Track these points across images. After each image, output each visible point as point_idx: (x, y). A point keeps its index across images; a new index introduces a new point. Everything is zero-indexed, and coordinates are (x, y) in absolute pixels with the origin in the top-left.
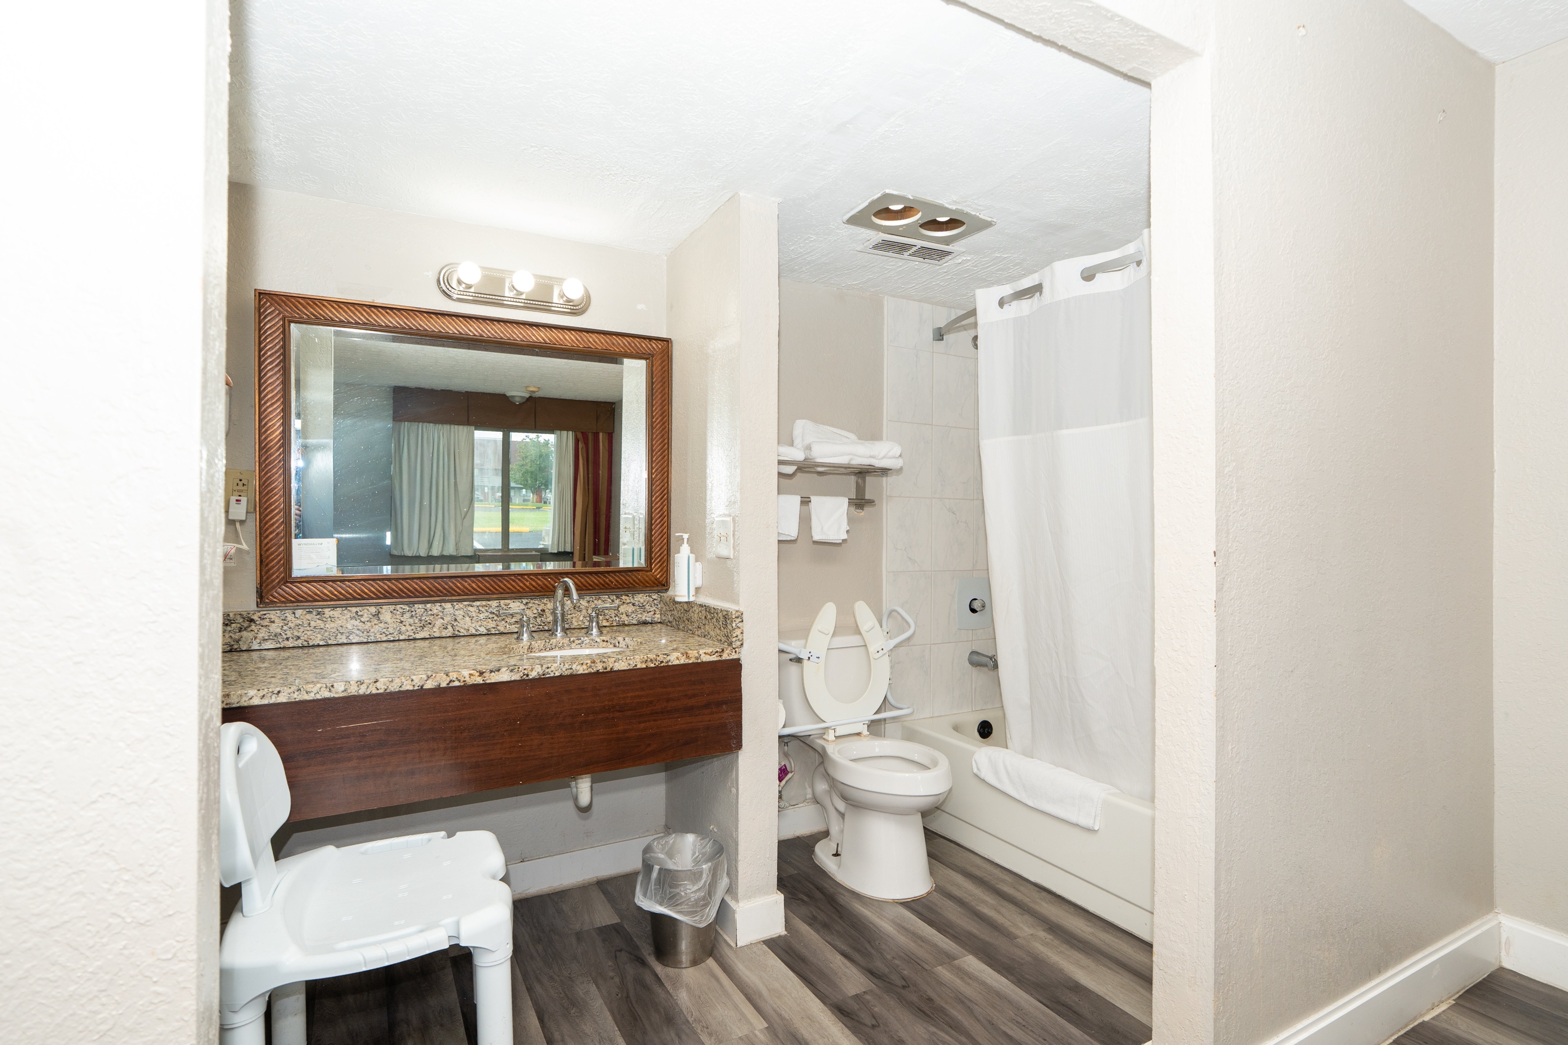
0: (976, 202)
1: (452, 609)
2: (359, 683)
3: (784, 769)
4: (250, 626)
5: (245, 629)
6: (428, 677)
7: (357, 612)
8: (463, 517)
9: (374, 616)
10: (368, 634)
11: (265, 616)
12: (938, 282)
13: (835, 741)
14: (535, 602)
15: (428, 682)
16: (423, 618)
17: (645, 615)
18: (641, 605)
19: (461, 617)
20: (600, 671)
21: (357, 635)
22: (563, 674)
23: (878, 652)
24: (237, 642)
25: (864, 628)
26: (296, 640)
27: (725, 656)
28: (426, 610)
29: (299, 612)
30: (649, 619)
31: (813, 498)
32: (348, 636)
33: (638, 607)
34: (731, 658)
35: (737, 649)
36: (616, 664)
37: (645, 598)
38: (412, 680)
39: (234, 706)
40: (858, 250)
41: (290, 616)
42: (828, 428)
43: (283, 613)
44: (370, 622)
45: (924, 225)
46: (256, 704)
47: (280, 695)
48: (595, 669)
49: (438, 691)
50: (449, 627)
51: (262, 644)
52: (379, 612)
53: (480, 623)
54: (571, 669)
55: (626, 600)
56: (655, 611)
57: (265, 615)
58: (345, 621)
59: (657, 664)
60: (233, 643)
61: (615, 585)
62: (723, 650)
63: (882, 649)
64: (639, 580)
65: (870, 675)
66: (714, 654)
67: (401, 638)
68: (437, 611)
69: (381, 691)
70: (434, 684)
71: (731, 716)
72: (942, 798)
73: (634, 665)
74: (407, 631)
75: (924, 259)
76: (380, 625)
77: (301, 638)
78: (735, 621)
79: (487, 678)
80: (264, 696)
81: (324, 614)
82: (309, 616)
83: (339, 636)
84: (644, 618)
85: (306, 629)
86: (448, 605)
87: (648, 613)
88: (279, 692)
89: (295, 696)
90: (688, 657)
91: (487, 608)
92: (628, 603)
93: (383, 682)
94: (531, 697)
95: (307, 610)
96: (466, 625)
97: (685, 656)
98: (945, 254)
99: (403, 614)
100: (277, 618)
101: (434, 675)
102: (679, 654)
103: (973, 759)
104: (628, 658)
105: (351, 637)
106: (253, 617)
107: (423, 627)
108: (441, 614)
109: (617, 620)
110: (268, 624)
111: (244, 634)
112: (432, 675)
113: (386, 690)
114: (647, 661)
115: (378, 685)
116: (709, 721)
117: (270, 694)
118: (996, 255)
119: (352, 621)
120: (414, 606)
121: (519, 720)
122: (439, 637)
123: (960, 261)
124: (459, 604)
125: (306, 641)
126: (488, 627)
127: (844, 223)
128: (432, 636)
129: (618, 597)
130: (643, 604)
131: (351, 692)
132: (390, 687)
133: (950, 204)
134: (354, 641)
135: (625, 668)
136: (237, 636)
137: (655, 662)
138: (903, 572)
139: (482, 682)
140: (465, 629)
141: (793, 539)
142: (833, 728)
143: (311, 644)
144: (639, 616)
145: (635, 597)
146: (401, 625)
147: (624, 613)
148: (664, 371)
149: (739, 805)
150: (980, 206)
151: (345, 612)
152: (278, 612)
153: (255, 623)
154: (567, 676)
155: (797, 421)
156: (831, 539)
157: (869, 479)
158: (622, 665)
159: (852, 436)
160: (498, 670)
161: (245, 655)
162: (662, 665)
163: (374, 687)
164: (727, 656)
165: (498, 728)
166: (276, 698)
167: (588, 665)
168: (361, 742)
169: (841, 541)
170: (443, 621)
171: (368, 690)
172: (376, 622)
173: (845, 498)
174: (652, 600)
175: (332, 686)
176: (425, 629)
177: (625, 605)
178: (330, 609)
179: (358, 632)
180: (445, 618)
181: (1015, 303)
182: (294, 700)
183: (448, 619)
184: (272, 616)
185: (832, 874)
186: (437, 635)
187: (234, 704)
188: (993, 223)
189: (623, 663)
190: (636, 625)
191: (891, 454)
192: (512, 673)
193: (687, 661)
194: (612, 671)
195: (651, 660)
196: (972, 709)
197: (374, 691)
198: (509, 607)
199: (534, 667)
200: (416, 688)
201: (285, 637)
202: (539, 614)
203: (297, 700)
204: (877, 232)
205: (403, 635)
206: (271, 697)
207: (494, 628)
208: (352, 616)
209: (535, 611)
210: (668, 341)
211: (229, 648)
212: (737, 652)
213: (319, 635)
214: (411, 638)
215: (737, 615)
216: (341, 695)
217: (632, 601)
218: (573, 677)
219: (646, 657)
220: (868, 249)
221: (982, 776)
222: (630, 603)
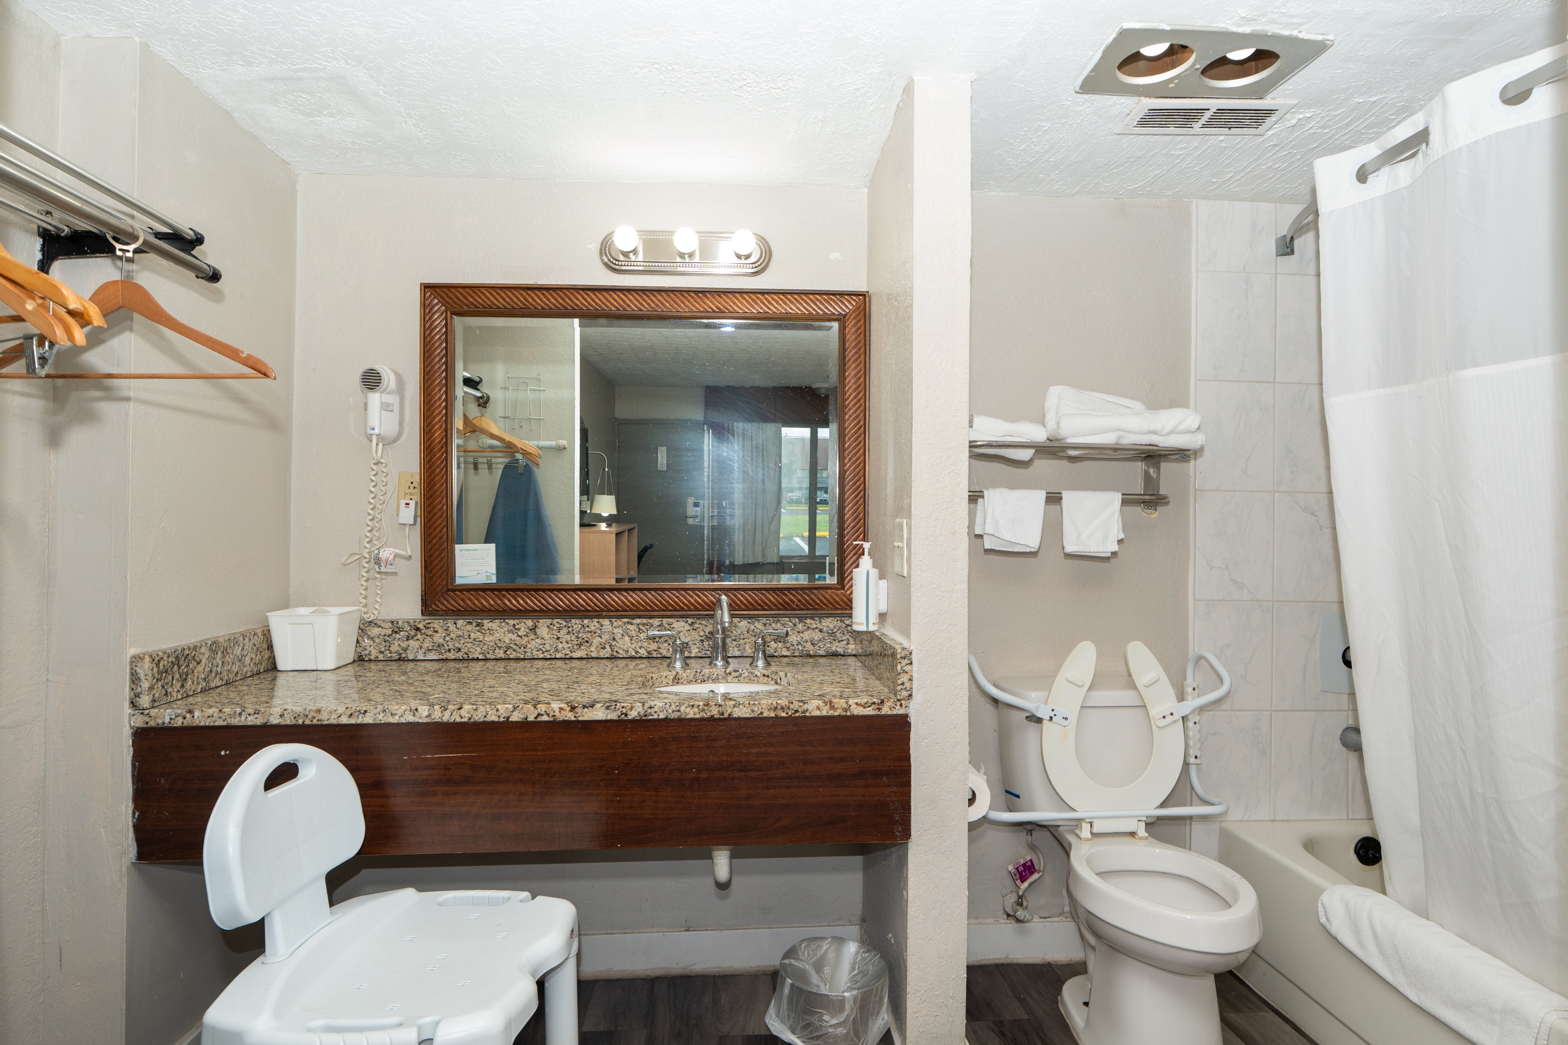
0: (1283, 11)
1: (610, 627)
2: (443, 708)
3: (1029, 866)
4: (416, 635)
5: (412, 638)
6: (515, 708)
7: (514, 625)
8: (770, 520)
9: (531, 630)
10: (525, 650)
11: (430, 625)
12: (1271, 164)
13: (1091, 840)
14: (702, 622)
15: (514, 713)
16: (580, 635)
17: (836, 644)
18: (831, 632)
19: (620, 636)
20: (716, 716)
21: (514, 650)
22: (669, 716)
23: (1164, 717)
24: (405, 651)
25: (1141, 680)
26: (457, 652)
27: (885, 710)
28: (583, 626)
29: (460, 622)
30: (841, 650)
31: (1066, 495)
32: (506, 651)
33: (826, 634)
34: (895, 713)
35: (903, 702)
36: (736, 709)
37: (835, 622)
38: (497, 710)
39: (324, 723)
40: (1118, 132)
41: (452, 627)
42: (1098, 395)
43: (445, 622)
44: (527, 636)
45: (1206, 71)
46: (344, 722)
47: (367, 714)
48: (708, 714)
49: (524, 725)
50: (607, 646)
51: (427, 655)
52: (536, 626)
53: (640, 644)
54: (679, 711)
55: (811, 624)
56: (849, 640)
57: (429, 623)
58: (502, 635)
59: (790, 713)
60: (401, 652)
61: (797, 605)
62: (882, 702)
63: (1172, 714)
64: (827, 600)
65: (1152, 751)
66: (869, 706)
67: (558, 656)
68: (595, 628)
69: (465, 720)
70: (520, 716)
71: (894, 792)
72: (1242, 958)
73: (759, 713)
74: (564, 649)
75: (1230, 128)
76: (537, 640)
77: (462, 650)
78: (900, 663)
79: (580, 714)
80: (351, 715)
81: (483, 626)
82: (469, 627)
83: (497, 651)
84: (834, 649)
85: (466, 641)
86: (606, 622)
87: (839, 642)
88: (366, 711)
89: (381, 718)
90: (832, 707)
91: (648, 627)
92: (813, 629)
93: (467, 710)
94: (632, 742)
95: (468, 621)
96: (625, 645)
97: (828, 705)
98: (1259, 116)
99: (559, 629)
100: (440, 628)
101: (521, 706)
102: (820, 702)
103: (1320, 901)
104: (752, 702)
105: (508, 653)
106: (418, 626)
107: (580, 645)
108: (599, 632)
109: (800, 649)
110: (432, 633)
111: (411, 642)
112: (518, 706)
113: (470, 719)
114: (776, 708)
115: (462, 712)
116: (863, 796)
117: (357, 713)
118: (1357, 100)
119: (509, 635)
120: (571, 621)
121: (617, 769)
122: (597, 658)
123: (1294, 121)
124: (618, 621)
125: (466, 654)
126: (649, 649)
127: (1076, 92)
128: (589, 656)
129: (801, 621)
130: (832, 630)
131: (435, 719)
132: (474, 716)
133: (1240, 26)
134: (511, 656)
135: (747, 715)
136: (404, 645)
137: (788, 711)
138: (1222, 600)
139: (573, 719)
140: (624, 650)
141: (1033, 550)
142: (1087, 821)
143: (471, 657)
144: (827, 645)
145: (823, 621)
146: (558, 641)
147: (809, 640)
148: (860, 334)
149: (908, 916)
150: (1293, 16)
151: (503, 624)
152: (441, 621)
153: (420, 632)
154: (674, 720)
155: (1051, 388)
156: (1092, 551)
157: (1164, 465)
158: (743, 712)
159: (1137, 406)
160: (592, 706)
161: (411, 665)
162: (797, 715)
163: (458, 715)
164: (888, 709)
165: (592, 775)
166: (362, 718)
167: (700, 707)
168: (446, 775)
169: (1109, 555)
170: (601, 640)
171: (452, 717)
172: (533, 637)
173: (1116, 494)
174: (844, 625)
175: (416, 710)
176: (582, 647)
177: (810, 631)
178: (488, 621)
179: (515, 647)
180: (602, 636)
181: (1386, 170)
182: (379, 722)
183: (606, 637)
184: (436, 626)
185: (1076, 1032)
186: (594, 655)
187: (324, 721)
188: (1328, 43)
189: (745, 709)
190: (824, 656)
191: (1182, 427)
192: (608, 711)
193: (831, 713)
194: (730, 718)
195: (782, 708)
196: (1348, 816)
197: (458, 720)
198: (672, 626)
199: (634, 705)
200: (502, 719)
201: (447, 648)
202: (707, 637)
203: (383, 722)
204: (1138, 98)
205: (560, 654)
206: (358, 716)
207: (656, 651)
208: (509, 629)
209: (702, 634)
210: (865, 295)
211: (398, 657)
212: (904, 706)
213: (478, 648)
214: (567, 657)
215: (903, 655)
216: (425, 720)
217: (819, 625)
218: (682, 722)
219: (775, 703)
220: (1131, 128)
221: (1334, 930)
222: (817, 628)
